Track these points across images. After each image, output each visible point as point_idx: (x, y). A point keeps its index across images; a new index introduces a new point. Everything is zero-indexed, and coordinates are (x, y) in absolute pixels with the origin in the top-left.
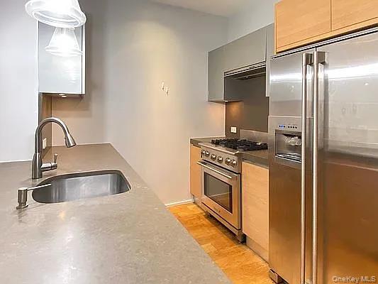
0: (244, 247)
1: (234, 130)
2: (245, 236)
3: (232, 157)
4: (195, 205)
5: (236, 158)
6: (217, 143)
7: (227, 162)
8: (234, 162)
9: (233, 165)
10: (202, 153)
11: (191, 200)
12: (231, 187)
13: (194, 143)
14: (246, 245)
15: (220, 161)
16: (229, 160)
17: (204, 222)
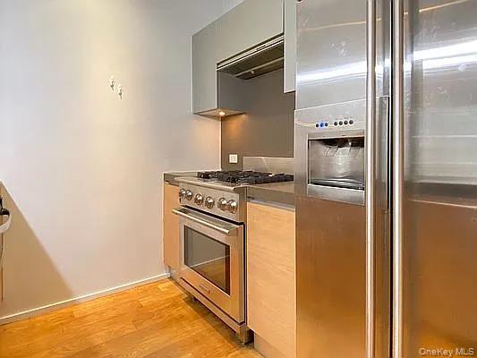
0: (250, 352)
1: (233, 159)
2: (251, 334)
3: (228, 196)
4: (171, 283)
5: (236, 196)
6: (206, 176)
7: (222, 206)
8: (234, 204)
9: (232, 209)
10: (181, 194)
11: (165, 274)
12: (227, 248)
13: (169, 179)
14: (254, 348)
15: (210, 205)
16: (224, 202)
17: (184, 312)
